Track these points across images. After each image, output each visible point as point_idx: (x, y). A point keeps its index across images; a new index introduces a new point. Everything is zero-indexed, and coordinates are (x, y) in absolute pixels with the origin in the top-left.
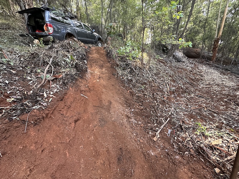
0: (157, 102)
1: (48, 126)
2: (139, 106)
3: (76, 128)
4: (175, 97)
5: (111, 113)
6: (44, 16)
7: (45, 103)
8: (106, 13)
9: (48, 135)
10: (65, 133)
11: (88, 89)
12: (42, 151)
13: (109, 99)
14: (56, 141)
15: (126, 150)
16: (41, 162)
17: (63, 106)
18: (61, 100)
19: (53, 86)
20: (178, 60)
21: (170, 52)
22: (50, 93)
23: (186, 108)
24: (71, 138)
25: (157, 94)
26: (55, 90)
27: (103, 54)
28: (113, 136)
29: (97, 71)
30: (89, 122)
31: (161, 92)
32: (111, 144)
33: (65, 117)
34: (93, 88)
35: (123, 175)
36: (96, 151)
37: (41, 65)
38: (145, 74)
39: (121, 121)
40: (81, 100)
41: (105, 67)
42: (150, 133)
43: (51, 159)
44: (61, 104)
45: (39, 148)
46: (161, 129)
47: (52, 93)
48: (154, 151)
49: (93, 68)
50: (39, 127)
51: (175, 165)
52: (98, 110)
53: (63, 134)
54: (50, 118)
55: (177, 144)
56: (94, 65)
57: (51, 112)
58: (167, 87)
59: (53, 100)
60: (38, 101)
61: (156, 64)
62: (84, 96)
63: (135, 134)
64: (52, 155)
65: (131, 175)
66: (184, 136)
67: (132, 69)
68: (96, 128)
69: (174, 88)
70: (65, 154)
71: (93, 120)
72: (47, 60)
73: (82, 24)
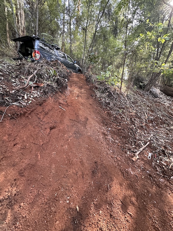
0: (135, 126)
1: (24, 124)
2: (116, 126)
3: (51, 134)
4: (153, 126)
5: (86, 129)
6: (34, 44)
7: (24, 103)
8: (87, 51)
9: (23, 131)
10: (40, 136)
11: (67, 104)
12: (14, 145)
13: (86, 116)
14: (29, 140)
15: (101, 165)
16: (11, 156)
17: (41, 111)
18: (40, 105)
19: (34, 92)
20: (155, 96)
21: (147, 86)
22: (30, 97)
23: (166, 137)
24: (44, 142)
25: (135, 119)
26: (36, 95)
27: (82, 79)
28: (88, 149)
29: (76, 91)
30: (64, 132)
31: (139, 118)
32: (86, 156)
33: (41, 122)
34: (71, 104)
35: (97, 188)
36: (69, 160)
37: (26, 74)
38: (122, 100)
39: (97, 137)
40: (59, 111)
41: (84, 89)
42: (128, 153)
43: (22, 155)
44: (40, 109)
45: (12, 141)
46: (140, 151)
47: (32, 96)
48: (133, 170)
49: (73, 88)
50: (15, 122)
51: (160, 187)
52: (75, 123)
53: (37, 136)
54: (27, 118)
55: (160, 167)
56: (73, 85)
57: (29, 112)
58: (145, 115)
59: (32, 102)
60: (18, 100)
61: (134, 95)
62: (62, 108)
63: (111, 151)
64: (24, 152)
65: (107, 189)
66: (168, 160)
67: (111, 93)
68: (71, 138)
69: (152, 117)
70: (37, 156)
71: (69, 131)
72: (32, 70)
73: (66, 55)
